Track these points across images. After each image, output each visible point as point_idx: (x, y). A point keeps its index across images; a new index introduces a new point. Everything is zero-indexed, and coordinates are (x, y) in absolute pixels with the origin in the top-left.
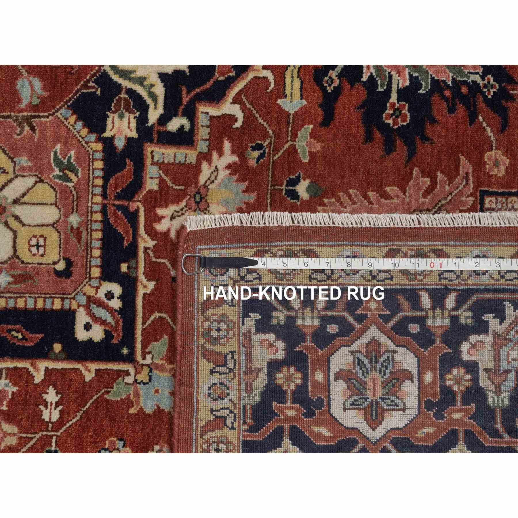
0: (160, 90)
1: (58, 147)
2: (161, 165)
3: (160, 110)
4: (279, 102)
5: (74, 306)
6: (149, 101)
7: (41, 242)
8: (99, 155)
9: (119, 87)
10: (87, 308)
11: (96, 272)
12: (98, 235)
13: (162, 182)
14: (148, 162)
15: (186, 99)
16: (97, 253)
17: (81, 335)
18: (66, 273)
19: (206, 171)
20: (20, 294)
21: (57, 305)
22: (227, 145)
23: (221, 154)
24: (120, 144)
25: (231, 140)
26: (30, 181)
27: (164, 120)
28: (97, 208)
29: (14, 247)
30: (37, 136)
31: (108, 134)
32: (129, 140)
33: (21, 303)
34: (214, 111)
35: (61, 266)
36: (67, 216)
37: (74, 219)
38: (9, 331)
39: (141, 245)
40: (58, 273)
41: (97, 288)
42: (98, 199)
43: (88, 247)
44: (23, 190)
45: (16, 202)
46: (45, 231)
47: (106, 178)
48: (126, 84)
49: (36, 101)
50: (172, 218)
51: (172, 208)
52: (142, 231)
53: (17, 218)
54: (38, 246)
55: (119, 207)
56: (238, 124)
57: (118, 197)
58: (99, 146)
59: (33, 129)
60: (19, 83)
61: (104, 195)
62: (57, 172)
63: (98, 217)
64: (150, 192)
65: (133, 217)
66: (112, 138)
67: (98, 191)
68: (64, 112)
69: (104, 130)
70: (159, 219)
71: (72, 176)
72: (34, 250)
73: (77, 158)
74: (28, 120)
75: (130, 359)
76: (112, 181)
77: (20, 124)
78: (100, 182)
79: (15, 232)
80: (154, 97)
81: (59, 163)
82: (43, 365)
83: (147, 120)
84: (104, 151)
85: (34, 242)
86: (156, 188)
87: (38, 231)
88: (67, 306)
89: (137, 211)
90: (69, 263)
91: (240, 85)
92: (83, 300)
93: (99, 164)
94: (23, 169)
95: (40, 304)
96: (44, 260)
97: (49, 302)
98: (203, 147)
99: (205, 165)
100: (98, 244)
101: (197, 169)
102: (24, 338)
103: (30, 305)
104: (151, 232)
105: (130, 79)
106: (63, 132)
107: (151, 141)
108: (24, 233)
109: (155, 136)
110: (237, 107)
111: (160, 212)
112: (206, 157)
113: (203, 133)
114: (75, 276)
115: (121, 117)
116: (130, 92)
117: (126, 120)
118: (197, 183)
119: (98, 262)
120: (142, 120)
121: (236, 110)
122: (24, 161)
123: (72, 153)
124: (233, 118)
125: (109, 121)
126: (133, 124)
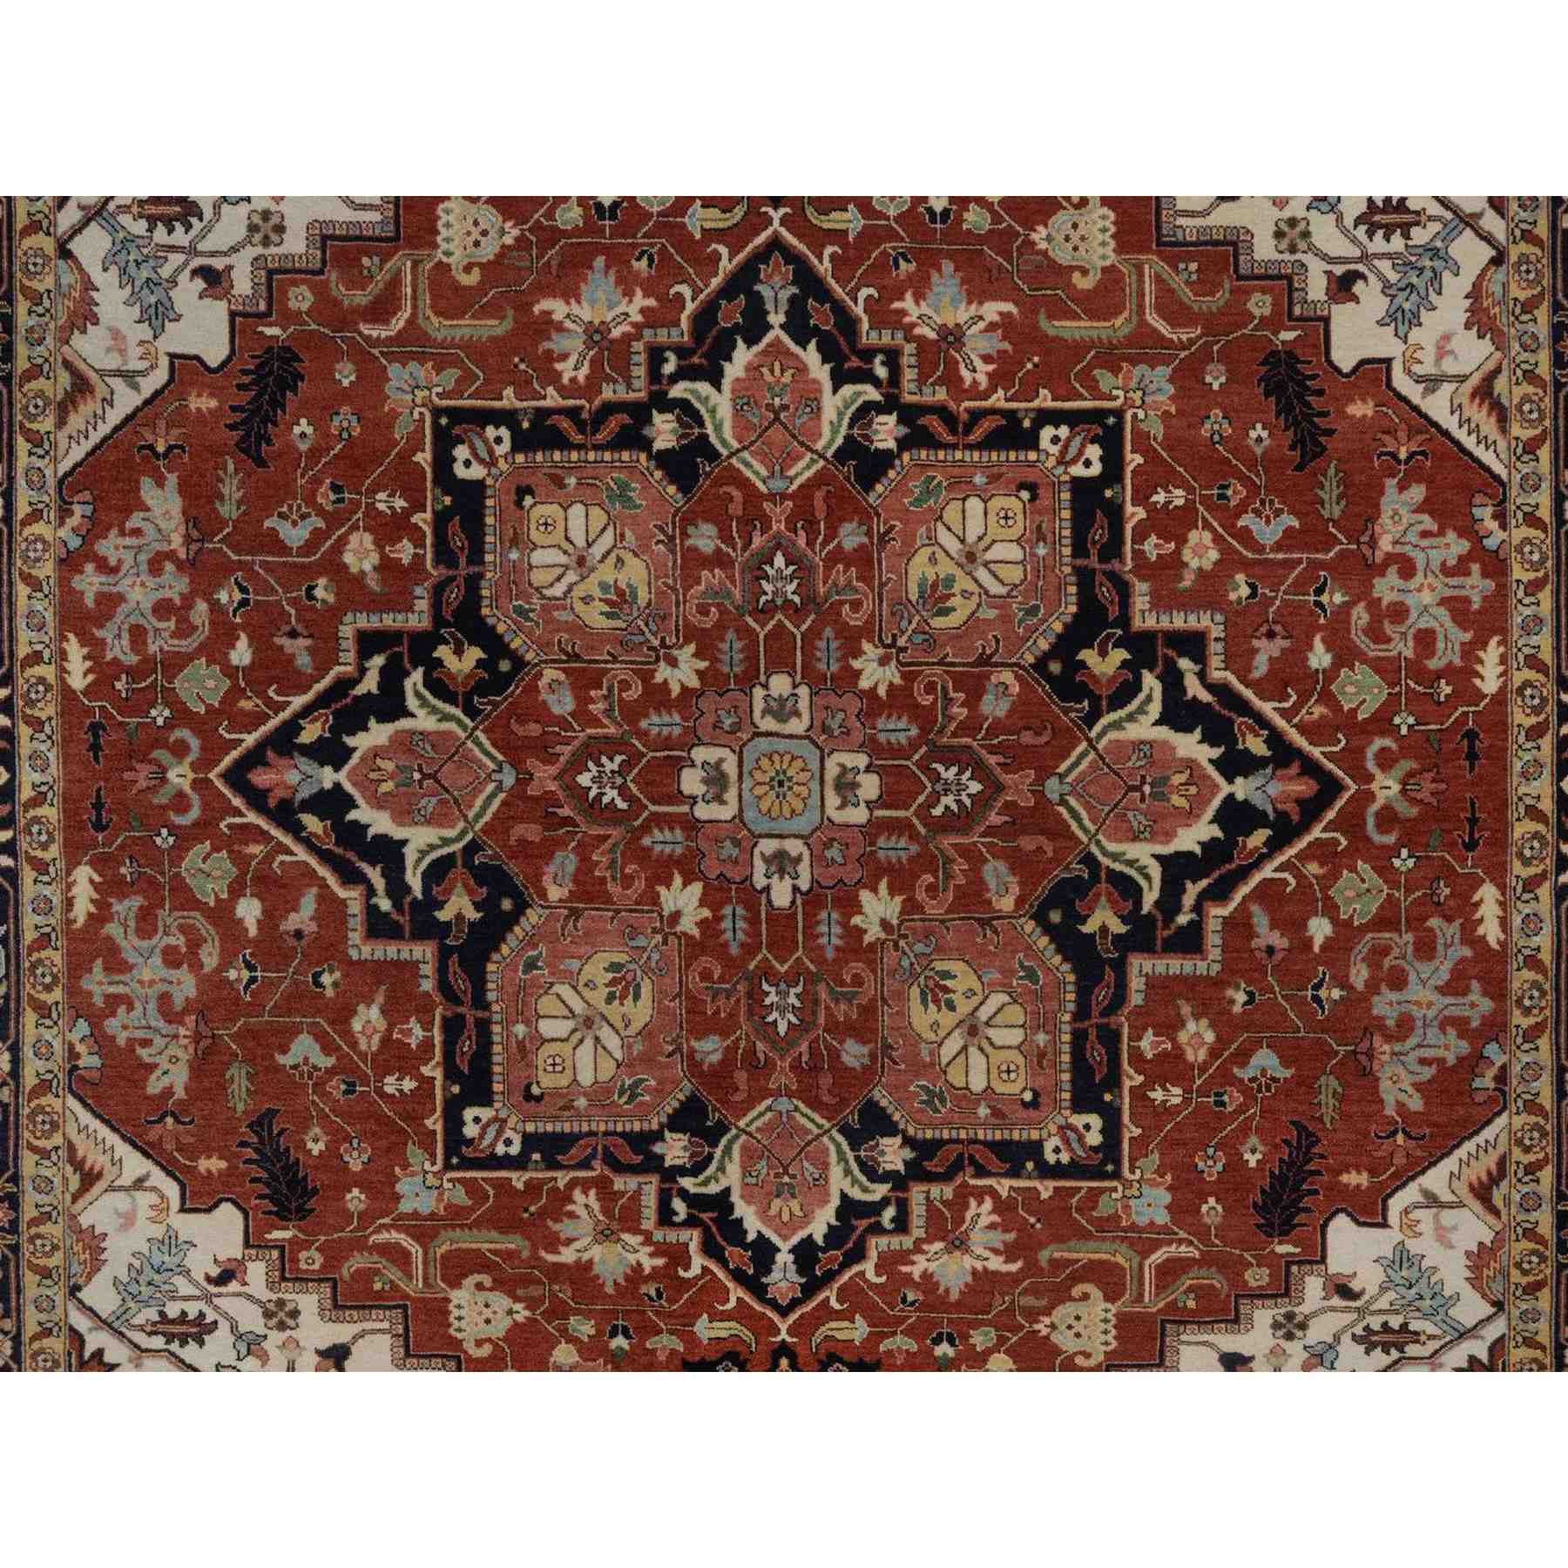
0: (713, 1189)
1: (653, 1083)
2: (638, 1193)
3: (693, 1190)
4: (705, 1316)
5: (497, 1105)
6: (701, 1178)
7: (559, 1068)
8: (646, 1126)
9: (714, 1144)
10: (495, 1119)
11: (530, 1128)
12: (567, 1129)
13: (623, 1194)
14: (641, 1179)
15: (705, 1216)
16: (549, 1128)
17: (469, 1114)
18: (528, 1096)
19: (633, 1240)
20: (506, 1049)
21: (497, 1087)
22: (660, 1262)
23: (651, 1255)
24: (658, 1148)
25: (666, 1266)
26: (618, 1055)
27: (684, 1194)
28: (594, 1127)
29: (553, 1040)
30: (662, 1059)
31: (667, 1134)
32: (662, 1158)
33: (497, 1049)
34: (694, 1247)
35: (535, 1090)
36: (585, 1094)
37: (582, 1102)
38: (469, 1038)
39: (559, 1174)
40: (528, 1087)
41: (514, 1129)
42: (602, 1128)
43: (555, 1118)
44: (609, 1046)
45: (597, 1039)
46: (569, 1072)
47: (623, 1135)
48: (718, 1152)
49: (698, 1057)
50: (587, 1206)
51: (596, 1206)
52: (573, 1174)
53: (581, 1041)
54: (554, 1065)
55: (595, 1149)
56: (681, 1273)
57: (605, 1148)
58: (655, 1126)
59: (670, 1055)
60: (717, 1038)
61: (606, 1133)
62: (628, 1082)
63: (585, 1128)
64: (612, 1182)
65: (585, 1164)
66: (663, 1140)
67: (611, 1127)
68: (687, 1087)
69: (672, 1130)
70: (585, 1192)
71: (624, 1099)
72: (550, 1061)
73: (642, 1103)
74: (679, 1049)
75: (448, 1166)
76: (621, 1141)
77: (674, 1040)
78: (619, 1128)
79: (566, 1040)
80: (705, 1183)
81: (636, 1084)
82: (438, 1074)
83: (682, 1176)
84: (651, 1131)
85: (558, 1060)
86: (616, 1188)
87: (568, 1063)
88: (496, 1097)
89: (593, 1169)
90: (539, 1099)
91: (721, 1274)
92: (503, 1114)
93: (637, 1127)
94: (630, 1047)
95: (497, 1069)
96: (540, 1073)
97: (500, 1078)
98: (658, 1236)
99: (640, 1238)
100: (558, 1129)
101: (636, 1230)
102: (463, 1053)
103: (497, 1059)
104: (572, 1184)
105: (723, 1157)
106: (669, 1087)
107: (662, 1181)
108: (566, 1048)
109: (667, 1186)
110: (699, 1271)
111: (592, 1193)
112: (648, 1240)
113: (672, 1236)
114: (526, 1106)
115: (685, 1148)
116: (710, 1157)
117: (681, 1153)
118: (622, 1230)
119: (541, 1130)
120: (682, 1171)
121: (695, 1270)
122: (638, 1048)
123: (647, 1098)
124: (687, 1268)
125: (680, 1136)
126: (678, 1162)
